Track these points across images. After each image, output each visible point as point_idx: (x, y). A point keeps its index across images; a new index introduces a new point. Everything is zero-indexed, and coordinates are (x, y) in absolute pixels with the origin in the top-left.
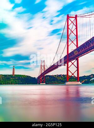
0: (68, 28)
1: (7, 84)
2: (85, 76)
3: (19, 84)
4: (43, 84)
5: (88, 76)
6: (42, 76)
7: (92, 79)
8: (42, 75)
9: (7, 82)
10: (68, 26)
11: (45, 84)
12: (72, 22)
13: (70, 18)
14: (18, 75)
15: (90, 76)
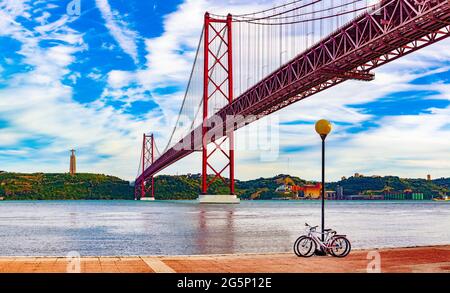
0: (207, 50)
1: (57, 198)
2: (262, 179)
3: (86, 199)
4: (149, 199)
5: (270, 179)
6: (145, 178)
7: (280, 188)
8: (146, 174)
9: (57, 194)
10: (207, 44)
11: (153, 199)
12: (218, 34)
13: (212, 23)
14: (86, 175)
15: (276, 178)
